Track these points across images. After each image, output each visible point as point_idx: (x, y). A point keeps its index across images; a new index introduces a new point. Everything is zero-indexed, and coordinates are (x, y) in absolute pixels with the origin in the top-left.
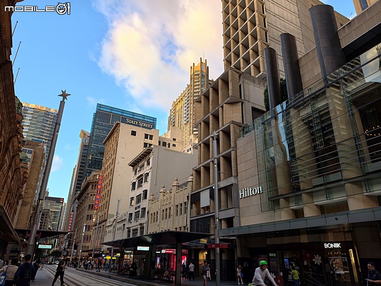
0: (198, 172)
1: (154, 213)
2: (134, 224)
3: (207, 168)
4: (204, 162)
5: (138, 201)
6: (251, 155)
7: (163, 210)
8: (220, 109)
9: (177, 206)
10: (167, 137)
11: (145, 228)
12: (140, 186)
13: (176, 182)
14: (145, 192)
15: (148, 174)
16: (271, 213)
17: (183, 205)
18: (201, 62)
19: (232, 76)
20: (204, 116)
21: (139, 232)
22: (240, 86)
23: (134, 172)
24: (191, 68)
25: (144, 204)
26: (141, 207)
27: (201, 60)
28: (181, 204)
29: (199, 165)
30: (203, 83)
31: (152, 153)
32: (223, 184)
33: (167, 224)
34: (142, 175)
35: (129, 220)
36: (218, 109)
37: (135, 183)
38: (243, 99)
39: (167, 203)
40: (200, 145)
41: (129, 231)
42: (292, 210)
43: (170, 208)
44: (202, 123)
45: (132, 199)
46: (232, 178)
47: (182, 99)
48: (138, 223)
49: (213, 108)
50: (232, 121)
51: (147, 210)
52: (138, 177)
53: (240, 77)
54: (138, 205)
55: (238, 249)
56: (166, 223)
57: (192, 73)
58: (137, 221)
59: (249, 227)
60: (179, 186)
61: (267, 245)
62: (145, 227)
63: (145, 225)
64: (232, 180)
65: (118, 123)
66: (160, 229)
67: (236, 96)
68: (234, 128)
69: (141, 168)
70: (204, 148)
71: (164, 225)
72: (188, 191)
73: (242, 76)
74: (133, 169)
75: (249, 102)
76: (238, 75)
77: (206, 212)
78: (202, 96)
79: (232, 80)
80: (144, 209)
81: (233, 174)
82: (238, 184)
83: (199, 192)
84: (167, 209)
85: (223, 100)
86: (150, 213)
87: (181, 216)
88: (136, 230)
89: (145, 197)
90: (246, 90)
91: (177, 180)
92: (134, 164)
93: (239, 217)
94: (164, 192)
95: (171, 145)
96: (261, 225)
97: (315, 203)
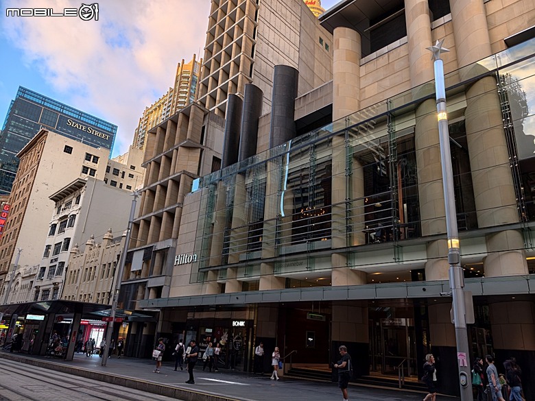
0: (137, 225)
1: (75, 271)
2: (46, 283)
3: (147, 222)
4: (145, 215)
5: (56, 252)
6: (194, 216)
7: (87, 269)
8: (175, 151)
9: (105, 265)
10: (122, 162)
11: (59, 290)
12: (61, 231)
13: (109, 234)
14: (68, 240)
15: (74, 216)
16: (199, 285)
17: (112, 264)
18: (194, 61)
19: (194, 114)
20: (157, 155)
21: (51, 293)
22: (204, 128)
23: (57, 209)
24: (179, 66)
25: (64, 256)
26: (59, 261)
27: (195, 57)
28: (110, 264)
29: (139, 217)
30: (193, 92)
31: (84, 188)
32: (160, 246)
33: (89, 288)
34: (66, 216)
35: (40, 276)
36: (173, 151)
37: (55, 225)
38: (204, 145)
39: (93, 259)
40: (145, 191)
41: (37, 292)
42: (219, 283)
43: (95, 267)
44: (153, 163)
45: (48, 247)
46: (171, 240)
47: (159, 106)
48: (51, 282)
49: (168, 147)
50: (184, 171)
51: (65, 266)
52: (61, 218)
53: (205, 116)
54: (56, 257)
55: (160, 323)
56: (87, 285)
57: (179, 73)
58: (50, 279)
59: (179, 299)
60: (112, 240)
61: (187, 320)
62: (60, 288)
63: (60, 285)
64: (169, 243)
65: (45, 131)
66: (80, 292)
67: (196, 140)
68: (185, 179)
69: (67, 205)
70: (149, 196)
71: (85, 288)
72: (120, 248)
73: (208, 116)
74: (56, 205)
75: (211, 149)
76: (203, 114)
77: (137, 277)
78: (169, 122)
79: (193, 118)
80: (63, 263)
81: (173, 236)
82: (175, 249)
83: (133, 252)
84: (91, 268)
85: (181, 140)
86: (69, 270)
87: (107, 279)
88: (48, 290)
89: (66, 248)
90: (210, 134)
91: (111, 232)
92: (59, 198)
93: (169, 286)
94: (92, 245)
95: (126, 175)
96: (190, 298)
97: (238, 279)
